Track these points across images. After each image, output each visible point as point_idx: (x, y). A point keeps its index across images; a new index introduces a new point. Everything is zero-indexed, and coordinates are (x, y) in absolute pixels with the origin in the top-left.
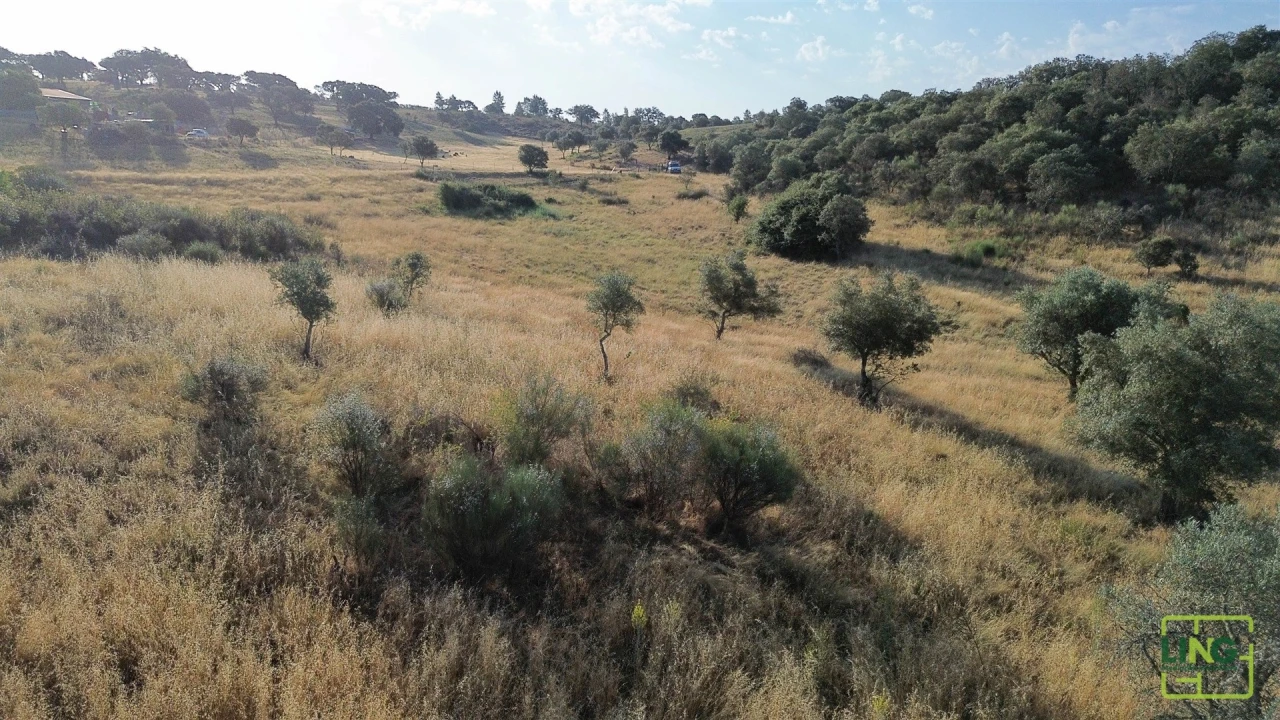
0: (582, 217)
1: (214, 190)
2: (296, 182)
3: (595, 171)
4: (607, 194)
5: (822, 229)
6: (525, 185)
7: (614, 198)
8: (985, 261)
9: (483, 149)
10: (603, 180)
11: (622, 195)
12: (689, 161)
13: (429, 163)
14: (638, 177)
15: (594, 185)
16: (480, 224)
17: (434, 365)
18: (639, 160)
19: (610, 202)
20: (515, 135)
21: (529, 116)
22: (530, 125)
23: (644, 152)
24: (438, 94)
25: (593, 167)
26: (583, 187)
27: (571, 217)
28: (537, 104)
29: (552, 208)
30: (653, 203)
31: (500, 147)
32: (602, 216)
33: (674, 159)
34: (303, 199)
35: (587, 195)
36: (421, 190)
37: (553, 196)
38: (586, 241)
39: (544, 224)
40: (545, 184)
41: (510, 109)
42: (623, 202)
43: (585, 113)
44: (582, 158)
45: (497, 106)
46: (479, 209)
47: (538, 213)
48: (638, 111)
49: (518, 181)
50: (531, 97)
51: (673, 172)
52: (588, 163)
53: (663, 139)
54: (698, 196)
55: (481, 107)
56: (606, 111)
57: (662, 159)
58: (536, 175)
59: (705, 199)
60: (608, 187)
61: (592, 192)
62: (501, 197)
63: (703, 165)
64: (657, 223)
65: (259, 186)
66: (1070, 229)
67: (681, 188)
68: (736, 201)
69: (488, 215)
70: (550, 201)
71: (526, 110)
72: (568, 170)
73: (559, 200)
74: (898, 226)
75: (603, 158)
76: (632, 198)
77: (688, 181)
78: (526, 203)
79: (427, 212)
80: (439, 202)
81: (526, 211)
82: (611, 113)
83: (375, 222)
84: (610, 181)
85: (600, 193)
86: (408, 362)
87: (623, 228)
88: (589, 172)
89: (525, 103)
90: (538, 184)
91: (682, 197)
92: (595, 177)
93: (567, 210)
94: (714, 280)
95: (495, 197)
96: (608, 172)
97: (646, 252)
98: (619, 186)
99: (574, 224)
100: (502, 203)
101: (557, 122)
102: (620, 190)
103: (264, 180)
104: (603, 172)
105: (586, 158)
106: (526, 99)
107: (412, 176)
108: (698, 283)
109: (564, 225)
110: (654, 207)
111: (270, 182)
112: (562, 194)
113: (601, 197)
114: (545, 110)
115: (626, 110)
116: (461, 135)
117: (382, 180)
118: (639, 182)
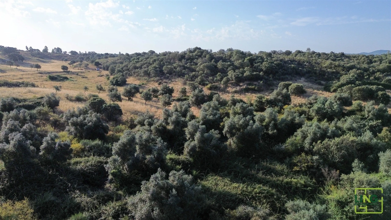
0: (78, 81)
2: (14, 76)
3: (79, 71)
4: (83, 76)
5: (119, 81)
6: (64, 74)
7: (84, 77)
8: (142, 85)
9: (47, 64)
10: (81, 73)
11: (86, 76)
12: (101, 68)
13: (39, 69)
14: (89, 72)
15: (80, 74)
18: (90, 67)
19: (84, 78)
20: (54, 59)
21: (56, 53)
22: (58, 56)
23: (91, 66)
24: (26, 46)
25: (79, 69)
26: (77, 74)
27: (76, 81)
28: (59, 50)
29: (72, 79)
30: (93, 77)
31: (51, 63)
32: (82, 80)
33: (98, 67)
35: (79, 77)
36: (42, 76)
37: (71, 77)
38: (80, 85)
39: (71, 82)
40: (69, 74)
41: (50, 51)
42: (86, 78)
43: (73, 53)
44: (75, 67)
45: (46, 50)
46: (57, 80)
47: (69, 80)
48: (89, 52)
49: (62, 73)
50: (57, 48)
51: (97, 70)
52: (77, 68)
53: (95, 63)
54: (102, 76)
55: (41, 51)
56: (80, 52)
57: (95, 67)
58: (66, 72)
59: (103, 76)
60: (83, 74)
61: (80, 75)
62: (61, 77)
63: (104, 69)
64: (93, 81)
66: (153, 81)
67: (99, 74)
68: (108, 77)
69: (60, 81)
70: (71, 78)
71: (55, 51)
72: (73, 70)
73: (73, 77)
74: (134, 81)
75: (81, 67)
76: (88, 77)
77: (100, 73)
78: (66, 78)
80: (48, 79)
81: (67, 80)
82: (81, 52)
84: (83, 73)
85: (81, 76)
87: (86, 82)
88: (78, 71)
90: (67, 74)
91: (99, 76)
92: (79, 72)
93: (75, 79)
94: (98, 87)
95: (60, 77)
96: (82, 71)
97: (91, 86)
98: (85, 74)
99: (77, 82)
100: (62, 79)
101: (65, 55)
102: (86, 75)
104: (81, 71)
105: (77, 67)
106: (55, 48)
107: (38, 73)
108: (96, 88)
109: (75, 82)
110: (93, 78)
112: (73, 76)
113: (82, 77)
114: (61, 51)
115: (86, 52)
116: (38, 60)
118: (89, 73)
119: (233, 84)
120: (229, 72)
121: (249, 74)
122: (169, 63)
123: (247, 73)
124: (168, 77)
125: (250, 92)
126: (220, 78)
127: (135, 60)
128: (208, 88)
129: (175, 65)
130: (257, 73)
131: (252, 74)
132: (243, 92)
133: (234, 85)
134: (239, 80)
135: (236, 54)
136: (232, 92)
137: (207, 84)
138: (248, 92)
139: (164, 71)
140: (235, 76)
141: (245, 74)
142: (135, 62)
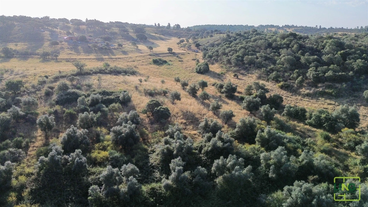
1: (120, 60)
2: (131, 58)
4: (181, 59)
5: (202, 69)
12: (200, 49)
15: (180, 56)
16: (158, 67)
17: (149, 86)
18: (192, 48)
20: (172, 36)
21: (175, 30)
23: (193, 46)
24: (155, 23)
25: (183, 49)
26: (178, 56)
27: (172, 65)
28: (178, 26)
29: (170, 63)
33: (198, 49)
34: (132, 61)
36: (150, 58)
37: (171, 59)
38: (172, 70)
40: (170, 56)
44: (181, 47)
47: (167, 64)
49: (167, 55)
51: (196, 52)
57: (195, 48)
58: (169, 53)
60: (182, 56)
61: (179, 58)
65: (125, 58)
66: (232, 71)
68: (197, 63)
70: (170, 61)
72: (177, 51)
74: (217, 68)
75: (185, 47)
76: (184, 60)
79: (150, 64)
80: (152, 62)
81: (165, 63)
83: (143, 66)
84: (184, 54)
86: (147, 86)
87: (179, 67)
88: (181, 51)
89: (175, 25)
92: (181, 53)
93: (173, 62)
100: (162, 62)
101: (182, 32)
103: (126, 57)
104: (183, 52)
109: (170, 66)
110: (187, 62)
111: (127, 58)
112: (173, 58)
117: (144, 56)
118: (189, 55)
119: (310, 84)
120: (311, 69)
121: (331, 74)
122: (254, 51)
123: (330, 73)
124: (247, 68)
125: (325, 96)
126: (296, 76)
127: (227, 45)
128: (279, 86)
129: (258, 54)
130: (343, 73)
131: (335, 75)
132: (317, 96)
133: (310, 86)
134: (318, 80)
135: (330, 45)
136: (304, 94)
137: (280, 82)
138: (322, 97)
139: (244, 61)
140: (313, 76)
141: (326, 74)
142: (226, 47)
